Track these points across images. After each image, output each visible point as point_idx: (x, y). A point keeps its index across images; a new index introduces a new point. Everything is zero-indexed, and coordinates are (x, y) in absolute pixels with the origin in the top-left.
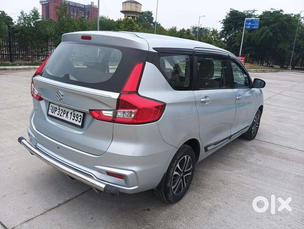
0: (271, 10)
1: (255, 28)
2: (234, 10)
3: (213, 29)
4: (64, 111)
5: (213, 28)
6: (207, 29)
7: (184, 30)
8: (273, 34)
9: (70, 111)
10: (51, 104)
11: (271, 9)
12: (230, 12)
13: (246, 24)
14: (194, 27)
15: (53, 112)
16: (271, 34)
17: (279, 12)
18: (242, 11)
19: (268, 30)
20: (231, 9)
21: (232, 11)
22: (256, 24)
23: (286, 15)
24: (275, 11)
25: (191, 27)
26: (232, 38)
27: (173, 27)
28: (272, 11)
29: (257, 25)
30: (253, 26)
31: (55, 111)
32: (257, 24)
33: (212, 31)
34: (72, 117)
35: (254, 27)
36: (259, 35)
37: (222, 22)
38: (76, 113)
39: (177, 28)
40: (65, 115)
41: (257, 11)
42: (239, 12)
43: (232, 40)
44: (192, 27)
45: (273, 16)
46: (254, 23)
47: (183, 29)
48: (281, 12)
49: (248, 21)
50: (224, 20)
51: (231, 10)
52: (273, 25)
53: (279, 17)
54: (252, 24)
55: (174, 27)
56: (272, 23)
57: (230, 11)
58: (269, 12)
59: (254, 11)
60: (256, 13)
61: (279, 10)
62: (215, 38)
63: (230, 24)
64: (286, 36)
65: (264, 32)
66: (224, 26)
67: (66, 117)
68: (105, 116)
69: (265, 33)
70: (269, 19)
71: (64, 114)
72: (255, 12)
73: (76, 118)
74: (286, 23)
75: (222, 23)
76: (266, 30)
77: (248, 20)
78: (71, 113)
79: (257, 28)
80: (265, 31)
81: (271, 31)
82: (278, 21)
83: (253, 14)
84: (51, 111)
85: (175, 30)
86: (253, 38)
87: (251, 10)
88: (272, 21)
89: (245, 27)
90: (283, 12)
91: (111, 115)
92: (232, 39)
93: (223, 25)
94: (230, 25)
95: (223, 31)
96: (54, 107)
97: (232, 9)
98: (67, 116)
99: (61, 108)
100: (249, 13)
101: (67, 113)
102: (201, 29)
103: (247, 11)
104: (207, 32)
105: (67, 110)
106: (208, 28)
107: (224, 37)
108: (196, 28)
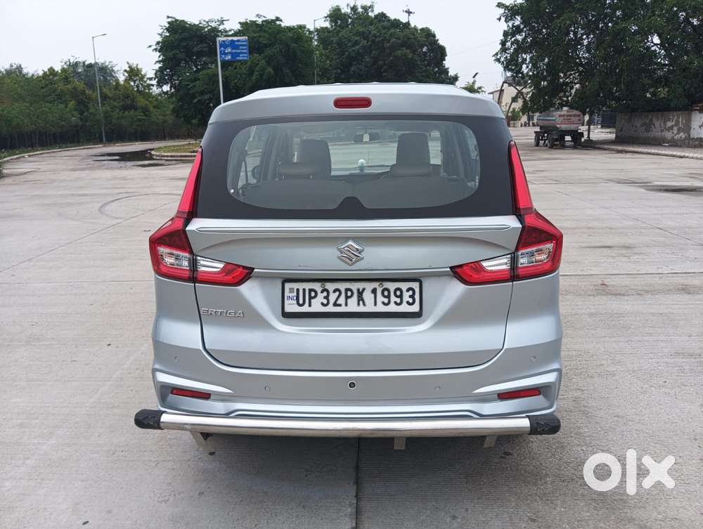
0: (257, 19)
1: (240, 58)
2: (177, 20)
3: (128, 66)
4: (347, 290)
5: (128, 63)
6: (106, 66)
7: (54, 70)
8: (274, 70)
9: (369, 286)
10: (288, 286)
11: (257, 15)
12: (167, 25)
13: (221, 52)
14: (72, 62)
15: (301, 302)
16: (270, 69)
17: (273, 21)
18: (197, 23)
19: (263, 63)
20: (168, 17)
21: (172, 22)
22: (243, 49)
23: (290, 29)
24: (265, 19)
25: (63, 64)
26: (188, 85)
27: (11, 66)
28: (260, 21)
29: (245, 53)
30: (238, 54)
31: (311, 298)
32: (245, 51)
33: (128, 69)
34: (380, 299)
35: (239, 56)
36: (245, 74)
37: (154, 47)
38: (392, 286)
39: (22, 66)
40: (354, 300)
41: (228, 20)
42: (190, 25)
43: (189, 89)
44: (66, 63)
45: (265, 31)
46: (237, 47)
47: (51, 70)
48: (278, 23)
49: (223, 45)
50: (158, 43)
51: (170, 20)
52: (268, 52)
53: (278, 34)
54: (233, 51)
55: (15, 66)
56: (266, 46)
57: (169, 23)
58: (254, 23)
59: (222, 22)
60: (227, 26)
61: (274, 18)
62: (138, 86)
63: (174, 52)
64: (300, 72)
65: (255, 66)
66: (160, 59)
67: (359, 304)
68: (492, 272)
69: (257, 69)
70: (260, 36)
71: (347, 297)
72: (224, 22)
73: (393, 299)
74: (294, 45)
75: (156, 49)
76: (258, 61)
77: (224, 41)
78: (374, 291)
79: (246, 58)
80: (258, 64)
81: (268, 63)
82: (278, 42)
83: (221, 28)
84: (295, 302)
85: (21, 72)
86: (236, 81)
87: (216, 18)
88: (265, 42)
89: (221, 57)
90: (281, 21)
91: (504, 267)
92: (189, 87)
93: (158, 54)
94: (176, 54)
95: (161, 70)
96: (304, 290)
97: (171, 17)
98: (363, 300)
99: (331, 287)
100: (213, 25)
101: (360, 293)
102: (90, 66)
103: (207, 22)
104: (106, 73)
105: (355, 286)
106: (107, 64)
107: (167, 83)
108: (76, 64)
